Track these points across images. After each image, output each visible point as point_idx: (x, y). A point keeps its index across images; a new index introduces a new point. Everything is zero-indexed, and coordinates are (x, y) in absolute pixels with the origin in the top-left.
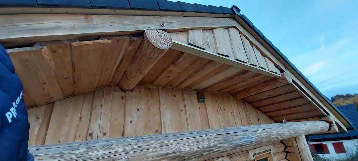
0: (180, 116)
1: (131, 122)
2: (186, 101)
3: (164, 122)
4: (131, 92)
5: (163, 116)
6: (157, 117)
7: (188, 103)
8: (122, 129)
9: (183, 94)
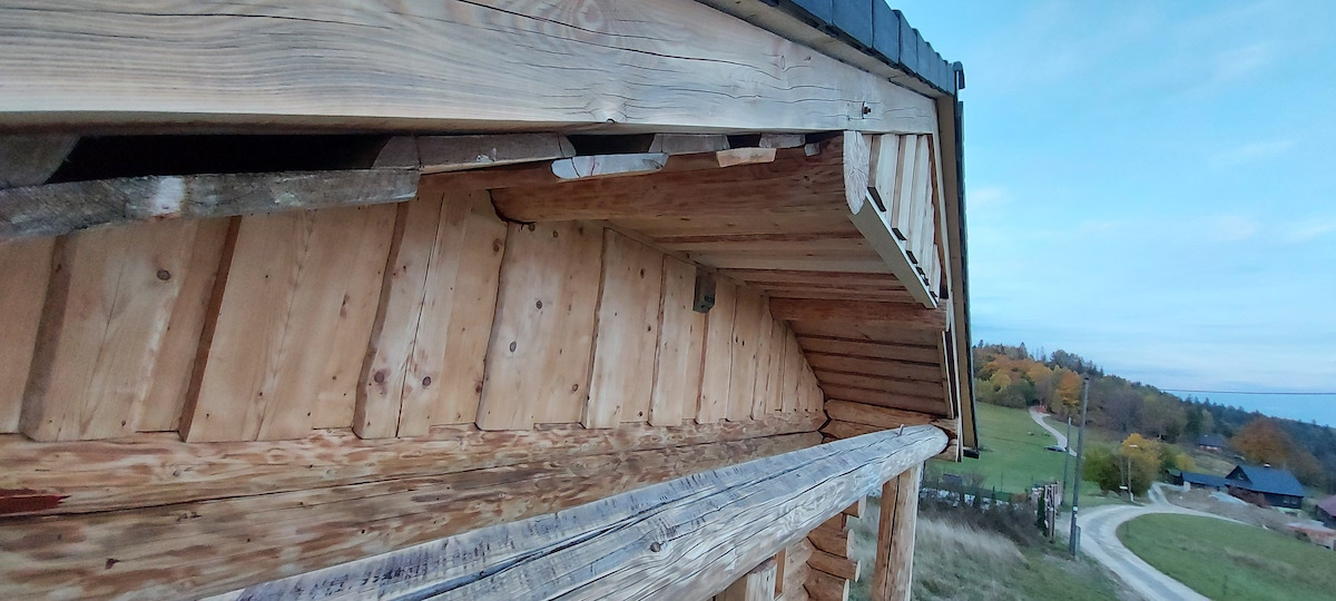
0: (642, 345)
1: (513, 347)
2: (668, 299)
3: (601, 359)
4: (530, 229)
5: (603, 338)
6: (586, 339)
7: (671, 305)
8: (479, 366)
9: (663, 274)
